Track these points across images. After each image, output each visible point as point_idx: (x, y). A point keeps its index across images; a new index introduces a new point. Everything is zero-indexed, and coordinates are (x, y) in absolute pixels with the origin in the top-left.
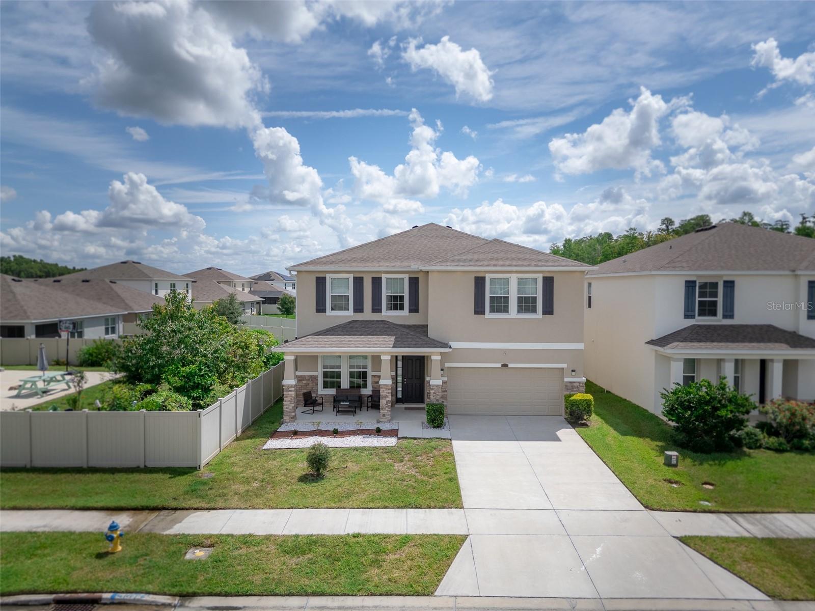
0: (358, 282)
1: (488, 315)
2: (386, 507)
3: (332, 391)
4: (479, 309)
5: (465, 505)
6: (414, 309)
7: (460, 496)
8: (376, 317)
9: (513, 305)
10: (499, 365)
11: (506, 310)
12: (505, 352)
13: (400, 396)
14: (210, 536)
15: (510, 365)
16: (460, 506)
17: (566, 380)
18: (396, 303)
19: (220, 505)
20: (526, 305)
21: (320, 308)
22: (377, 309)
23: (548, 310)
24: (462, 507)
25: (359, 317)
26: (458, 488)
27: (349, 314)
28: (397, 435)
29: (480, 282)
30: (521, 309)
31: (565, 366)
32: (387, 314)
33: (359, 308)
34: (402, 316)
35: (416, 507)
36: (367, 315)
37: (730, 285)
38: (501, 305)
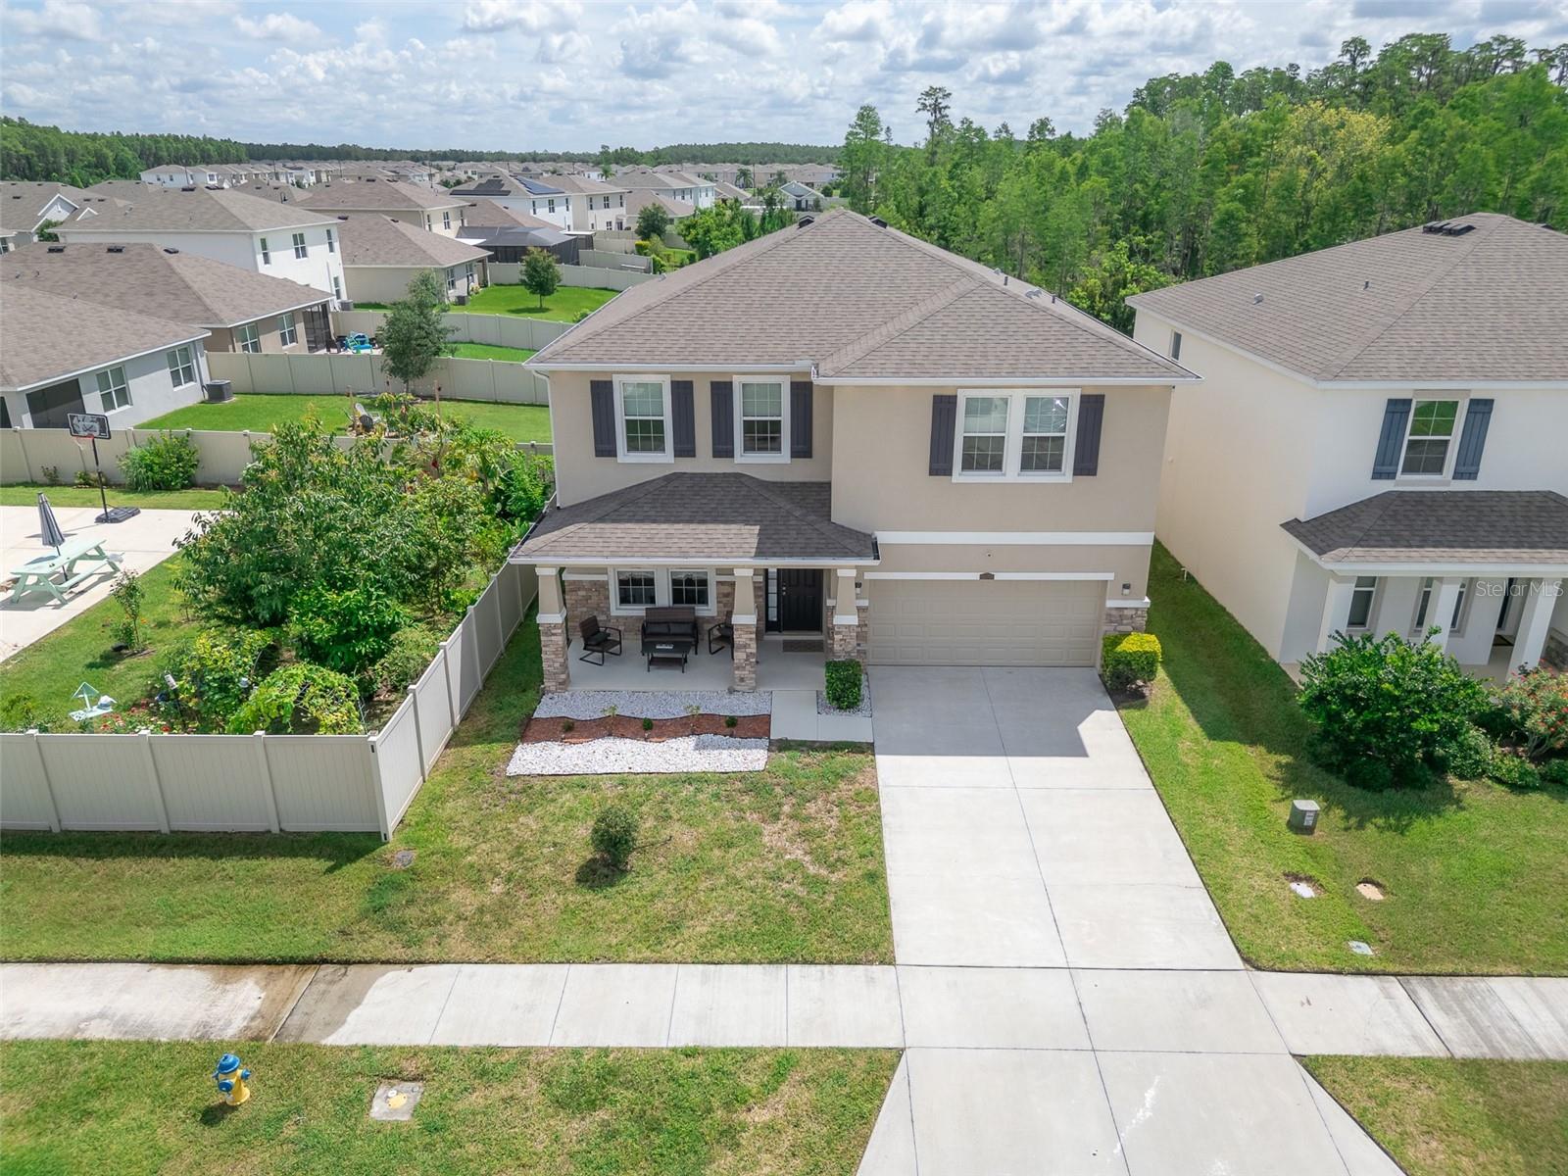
0: (682, 391)
1: (959, 476)
2: (746, 962)
3: (638, 611)
4: (940, 465)
5: (900, 957)
6: (803, 448)
7: (889, 927)
8: (721, 466)
9: (1013, 455)
10: (975, 576)
11: (997, 464)
12: (989, 550)
13: (773, 616)
14: (414, 1052)
15: (998, 576)
16: (888, 960)
17: (1110, 604)
18: (763, 436)
19: (430, 951)
20: (1039, 455)
21: (605, 447)
22: (723, 447)
23: (1086, 465)
24: (892, 962)
25: (687, 466)
26: (885, 901)
27: (663, 461)
28: (767, 733)
29: (944, 407)
30: (1027, 463)
31: (1110, 576)
32: (746, 461)
33: (685, 447)
34: (776, 464)
35: (805, 962)
36: (703, 462)
37: (1482, 409)
38: (985, 456)
